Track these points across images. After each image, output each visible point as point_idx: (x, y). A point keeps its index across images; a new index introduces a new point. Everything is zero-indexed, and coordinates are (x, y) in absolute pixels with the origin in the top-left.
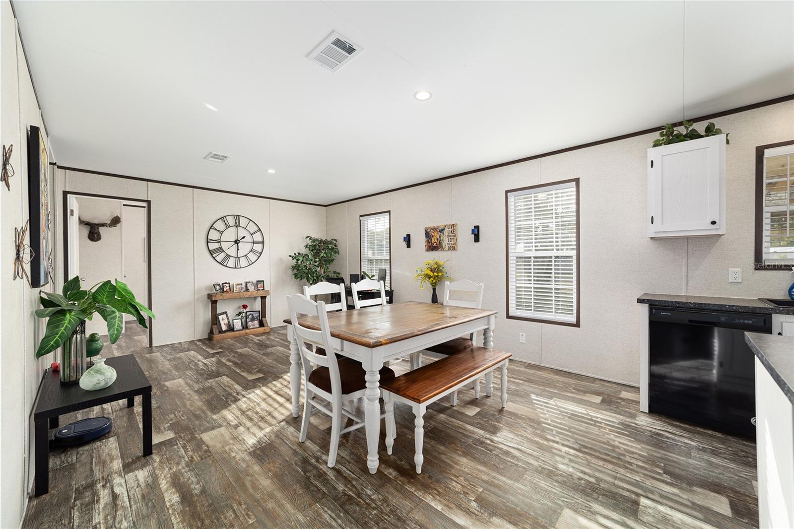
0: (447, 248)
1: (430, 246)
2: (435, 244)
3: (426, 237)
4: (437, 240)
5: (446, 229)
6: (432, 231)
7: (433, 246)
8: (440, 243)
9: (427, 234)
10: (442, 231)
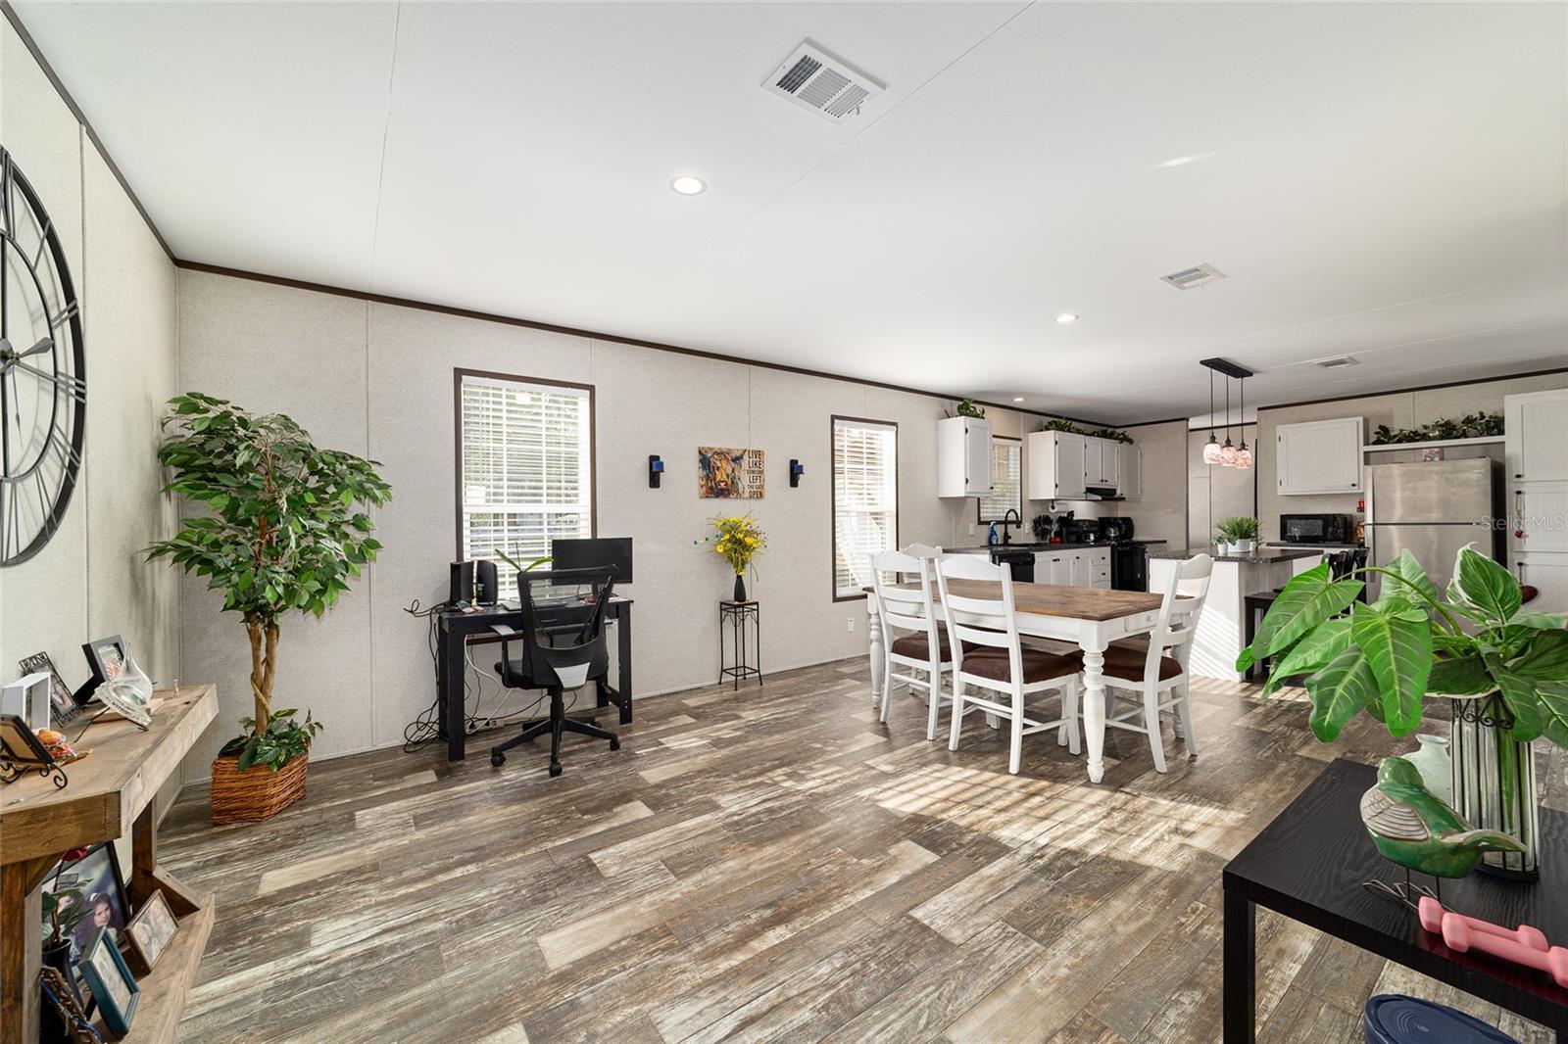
0: (747, 495)
1: (711, 488)
2: (722, 484)
3: (704, 468)
4: (728, 476)
5: (746, 457)
6: (716, 457)
7: (716, 490)
8: (733, 482)
9: (705, 462)
10: (737, 459)
